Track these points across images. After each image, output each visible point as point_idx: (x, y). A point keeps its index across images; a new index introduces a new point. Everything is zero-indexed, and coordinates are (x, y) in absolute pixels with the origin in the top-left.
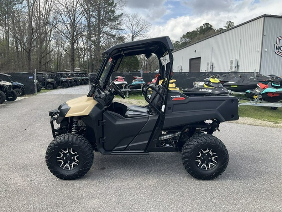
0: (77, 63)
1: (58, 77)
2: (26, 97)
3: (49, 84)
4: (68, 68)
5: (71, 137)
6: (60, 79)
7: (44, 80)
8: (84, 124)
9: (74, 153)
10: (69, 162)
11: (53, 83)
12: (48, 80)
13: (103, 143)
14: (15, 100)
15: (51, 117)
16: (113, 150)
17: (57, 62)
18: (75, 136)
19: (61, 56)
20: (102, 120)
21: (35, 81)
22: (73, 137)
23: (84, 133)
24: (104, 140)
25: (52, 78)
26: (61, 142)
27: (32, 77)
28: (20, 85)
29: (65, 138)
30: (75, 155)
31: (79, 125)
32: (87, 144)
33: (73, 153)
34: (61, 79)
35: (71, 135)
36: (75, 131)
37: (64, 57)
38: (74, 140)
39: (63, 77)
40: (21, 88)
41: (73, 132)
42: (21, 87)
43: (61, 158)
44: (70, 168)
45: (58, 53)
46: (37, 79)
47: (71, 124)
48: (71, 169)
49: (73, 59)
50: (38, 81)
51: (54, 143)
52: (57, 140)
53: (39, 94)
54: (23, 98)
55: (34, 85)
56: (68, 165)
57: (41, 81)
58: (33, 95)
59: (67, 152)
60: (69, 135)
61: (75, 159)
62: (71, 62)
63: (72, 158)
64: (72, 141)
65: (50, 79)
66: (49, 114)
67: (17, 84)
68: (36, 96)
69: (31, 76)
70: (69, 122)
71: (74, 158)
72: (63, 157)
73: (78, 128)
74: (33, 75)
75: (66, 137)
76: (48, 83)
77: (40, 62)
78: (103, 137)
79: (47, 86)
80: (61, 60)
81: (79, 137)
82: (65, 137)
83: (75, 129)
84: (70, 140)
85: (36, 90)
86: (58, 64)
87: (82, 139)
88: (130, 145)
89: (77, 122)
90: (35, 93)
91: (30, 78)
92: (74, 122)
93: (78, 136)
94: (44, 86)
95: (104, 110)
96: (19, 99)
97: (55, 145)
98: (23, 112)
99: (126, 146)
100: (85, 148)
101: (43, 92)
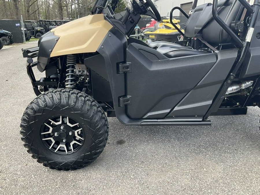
0: (65, 12)
1: (47, 26)
2: (14, 46)
3: (38, 33)
4: (57, 18)
5: (65, 96)
6: (48, 27)
7: (32, 29)
8: (86, 71)
9: (72, 124)
10: (64, 141)
11: (42, 31)
12: (36, 28)
13: (126, 106)
14: (2, 49)
15: (26, 59)
16: (144, 117)
17: (46, 12)
18: (72, 93)
19: (49, 6)
20: (125, 62)
21: (22, 29)
22: (69, 95)
23: (86, 87)
24: (128, 100)
25: (40, 26)
26: (46, 106)
27: (19, 25)
28: (6, 33)
29: (53, 99)
30: (76, 128)
31: (77, 73)
32: (96, 108)
33: (72, 126)
34: (50, 27)
35: (64, 92)
36: (71, 85)
37: (51, 7)
38: (72, 102)
39: (52, 26)
40: (8, 37)
41: (68, 85)
42: (7, 35)
43: (49, 134)
44: (68, 150)
45: (45, 3)
46: (26, 27)
47: (64, 72)
48: (70, 152)
49: (61, 8)
50: (26, 29)
51: (32, 109)
52: (38, 102)
53: (28, 43)
54: (11, 46)
55: (22, 33)
56: (64, 146)
57: (30, 30)
58: (22, 44)
59: (60, 123)
60: (61, 91)
61: (76, 135)
62: (59, 10)
63: (70, 134)
64: (68, 104)
65: (38, 28)
66: (23, 53)
67: (3, 32)
68: (25, 44)
69: (18, 23)
70: (58, 68)
71: (74, 133)
72: (53, 132)
73: (75, 78)
74: (19, 22)
75: (56, 97)
76: (37, 31)
77: (28, 11)
78: (125, 95)
79: (36, 34)
80: (49, 10)
81: (80, 96)
82: (52, 97)
83: (72, 81)
84: (64, 101)
85: (24, 38)
86: (47, 14)
87: (87, 98)
88: (176, 108)
89: (73, 67)
90: (24, 42)
91: (17, 25)
92: (69, 67)
93: (78, 94)
94: (33, 35)
95: (126, 42)
96: (7, 48)
97: (35, 112)
98: (8, 61)
99: (168, 111)
100: (93, 116)
101: (32, 41)
